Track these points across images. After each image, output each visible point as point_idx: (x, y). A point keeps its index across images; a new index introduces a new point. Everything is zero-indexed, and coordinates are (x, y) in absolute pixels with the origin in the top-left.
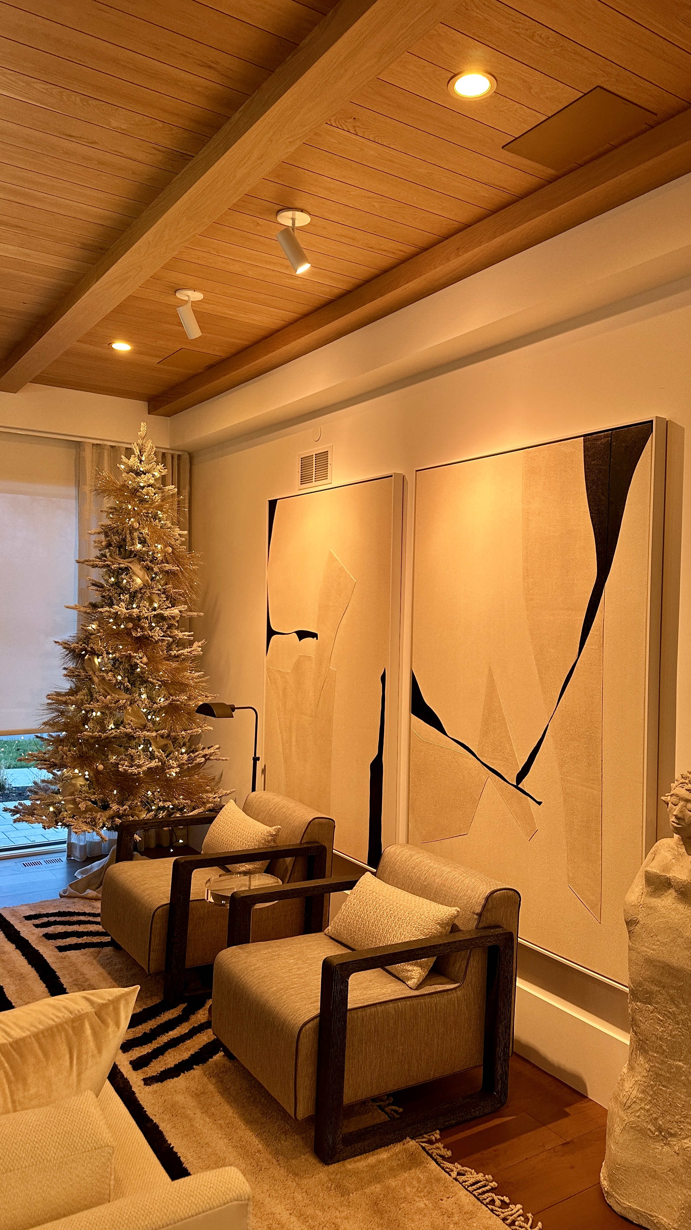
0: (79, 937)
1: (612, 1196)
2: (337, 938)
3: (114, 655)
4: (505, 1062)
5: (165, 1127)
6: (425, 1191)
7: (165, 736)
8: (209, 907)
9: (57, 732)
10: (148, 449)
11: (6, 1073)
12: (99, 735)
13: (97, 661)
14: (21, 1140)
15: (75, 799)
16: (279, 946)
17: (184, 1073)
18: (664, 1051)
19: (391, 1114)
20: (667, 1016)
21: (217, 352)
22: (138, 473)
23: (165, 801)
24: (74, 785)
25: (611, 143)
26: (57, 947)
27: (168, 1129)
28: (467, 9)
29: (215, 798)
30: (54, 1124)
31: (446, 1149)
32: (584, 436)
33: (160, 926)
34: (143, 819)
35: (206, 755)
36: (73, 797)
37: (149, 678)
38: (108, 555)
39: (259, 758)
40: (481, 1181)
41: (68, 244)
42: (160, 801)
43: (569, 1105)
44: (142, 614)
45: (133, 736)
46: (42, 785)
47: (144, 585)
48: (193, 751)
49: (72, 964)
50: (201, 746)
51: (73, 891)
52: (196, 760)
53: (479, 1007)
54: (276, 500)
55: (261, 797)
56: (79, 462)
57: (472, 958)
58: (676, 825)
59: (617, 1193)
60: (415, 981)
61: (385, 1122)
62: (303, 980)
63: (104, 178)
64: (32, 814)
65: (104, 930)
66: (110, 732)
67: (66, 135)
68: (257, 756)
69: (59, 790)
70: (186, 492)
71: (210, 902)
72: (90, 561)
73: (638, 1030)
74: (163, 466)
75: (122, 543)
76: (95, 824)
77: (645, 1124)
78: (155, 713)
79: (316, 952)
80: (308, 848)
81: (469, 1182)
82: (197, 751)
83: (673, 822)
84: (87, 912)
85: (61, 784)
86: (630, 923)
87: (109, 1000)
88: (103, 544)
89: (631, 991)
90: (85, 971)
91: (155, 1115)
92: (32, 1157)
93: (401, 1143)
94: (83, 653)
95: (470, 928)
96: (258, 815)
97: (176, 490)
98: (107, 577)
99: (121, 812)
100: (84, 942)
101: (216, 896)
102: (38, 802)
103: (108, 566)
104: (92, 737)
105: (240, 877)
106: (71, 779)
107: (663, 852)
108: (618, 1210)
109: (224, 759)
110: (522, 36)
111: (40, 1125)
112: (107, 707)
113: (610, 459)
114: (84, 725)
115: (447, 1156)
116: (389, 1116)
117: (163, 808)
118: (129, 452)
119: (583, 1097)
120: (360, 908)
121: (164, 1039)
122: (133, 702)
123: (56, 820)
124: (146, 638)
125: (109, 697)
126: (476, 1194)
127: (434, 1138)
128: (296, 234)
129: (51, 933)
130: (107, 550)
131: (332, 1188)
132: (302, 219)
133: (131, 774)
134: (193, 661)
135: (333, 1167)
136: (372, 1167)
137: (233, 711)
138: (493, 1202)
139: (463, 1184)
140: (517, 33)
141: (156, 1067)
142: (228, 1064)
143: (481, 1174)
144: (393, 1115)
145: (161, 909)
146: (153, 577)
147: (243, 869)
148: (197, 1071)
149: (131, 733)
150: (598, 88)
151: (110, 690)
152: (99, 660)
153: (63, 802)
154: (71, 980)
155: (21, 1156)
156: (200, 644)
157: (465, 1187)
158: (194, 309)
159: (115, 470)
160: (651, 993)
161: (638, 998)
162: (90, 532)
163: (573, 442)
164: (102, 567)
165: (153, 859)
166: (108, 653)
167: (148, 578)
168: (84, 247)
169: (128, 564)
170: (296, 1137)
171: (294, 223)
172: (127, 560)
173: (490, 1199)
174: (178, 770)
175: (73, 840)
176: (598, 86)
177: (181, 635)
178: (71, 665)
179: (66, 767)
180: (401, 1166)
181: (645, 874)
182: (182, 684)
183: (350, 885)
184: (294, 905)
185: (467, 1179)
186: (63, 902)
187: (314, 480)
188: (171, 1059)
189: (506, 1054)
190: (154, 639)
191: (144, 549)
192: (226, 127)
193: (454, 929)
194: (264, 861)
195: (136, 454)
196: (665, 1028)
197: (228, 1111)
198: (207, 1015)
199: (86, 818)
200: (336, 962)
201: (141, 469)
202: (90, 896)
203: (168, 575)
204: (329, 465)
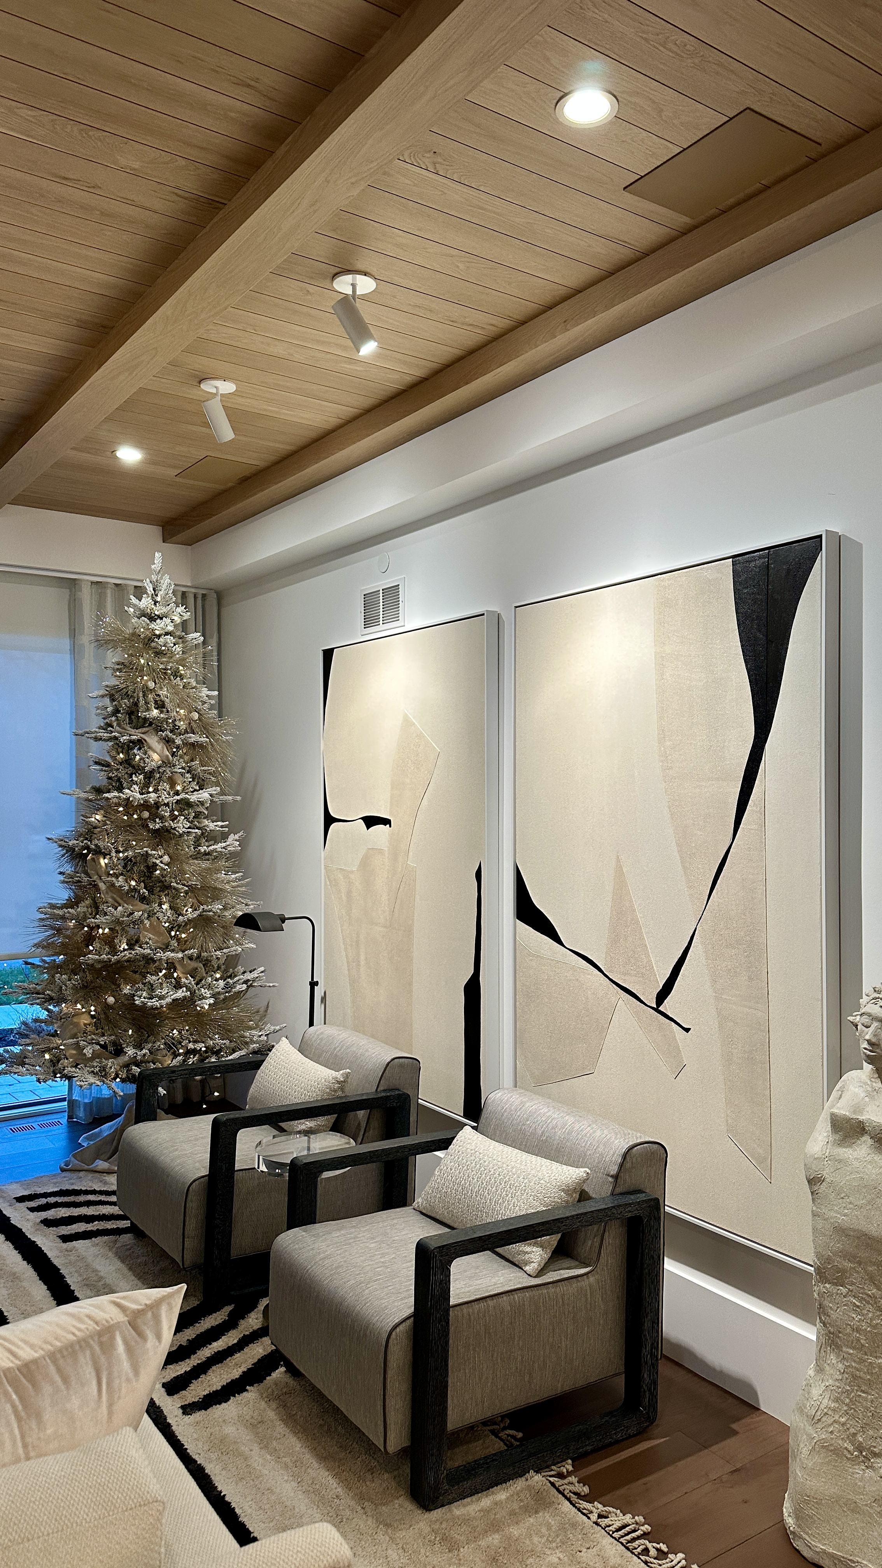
0: (88, 1222)
1: (800, 1537)
2: (429, 1214)
3: (126, 854)
4: (654, 1367)
5: (210, 1469)
6: (558, 1540)
7: (194, 958)
8: (259, 1179)
9: (53, 955)
10: (164, 586)
11: (14, 1406)
12: (109, 959)
13: (103, 862)
14: (41, 1498)
15: (78, 1042)
16: (354, 1226)
17: (235, 1396)
18: (863, 1346)
19: (507, 1441)
20: (865, 1300)
21: (254, 459)
22: (152, 618)
23: (195, 1042)
24: (77, 1025)
25: (763, 182)
26: (59, 1237)
27: (217, 1472)
28: (581, 8)
29: (260, 1036)
30: (84, 1474)
31: (582, 1484)
32: (733, 557)
33: (196, 1206)
34: (168, 1067)
35: (248, 980)
36: (75, 1040)
37: (172, 882)
38: (115, 724)
39: (317, 982)
40: (629, 1525)
41: (62, 322)
42: (190, 1042)
43: (738, 1419)
44: (161, 800)
45: (152, 959)
46: (32, 1025)
47: (163, 762)
48: (231, 975)
49: (82, 1259)
50: (240, 969)
51: (77, 1162)
52: (235, 987)
53: (618, 1298)
54: (333, 649)
55: (322, 1033)
56: (74, 608)
57: (607, 1234)
58: (869, 1053)
59: (807, 1534)
60: (535, 1265)
61: (501, 1452)
62: (389, 1270)
63: (109, 233)
64: (23, 1064)
65: (121, 1213)
66: (123, 954)
67: (60, 177)
68: (315, 980)
69: (56, 1031)
70: (214, 641)
71: (262, 1171)
72: (92, 733)
73: (828, 1320)
74: (185, 608)
75: (133, 709)
76: (105, 1075)
77: (840, 1442)
78: (179, 928)
79: (403, 1233)
80: (387, 1097)
81: (614, 1526)
82: (235, 976)
83: (865, 1049)
84: (98, 1189)
85: (59, 1023)
86: (813, 1181)
87: (146, 1305)
88: (109, 709)
89: (818, 1270)
90: (98, 1268)
91: (200, 1454)
92: (56, 1520)
93: (523, 1479)
94: (85, 851)
95: (604, 1195)
96: (320, 1056)
97: (202, 638)
98: (114, 753)
99: (139, 1058)
100: (95, 1229)
101: (270, 1164)
102: (30, 1048)
103: (116, 738)
104: (99, 961)
105: (300, 1137)
106: (73, 1016)
107: (853, 1089)
108: (809, 1556)
109: (271, 985)
110: (652, 43)
111: (64, 1476)
112: (118, 922)
113: (768, 586)
114: (88, 947)
115: (583, 1494)
116: (505, 1444)
117: (194, 1052)
118: (139, 592)
119: (755, 1409)
120: (460, 1173)
121: (206, 1353)
122: (151, 914)
123: (55, 1069)
124: (168, 831)
125: (120, 908)
126: (624, 1542)
127: (565, 1470)
128: (359, 304)
129: (51, 1218)
130: (113, 718)
131: (436, 1542)
132: (365, 285)
133: (152, 1008)
134: (227, 860)
135: (437, 1514)
136: (486, 1511)
137: (283, 922)
138: (646, 1551)
139: (607, 1529)
140: (646, 39)
141: (197, 1390)
142: (292, 1382)
143: (629, 1516)
144: (511, 1443)
145: (197, 1182)
146: (174, 752)
147: (303, 1127)
148: (251, 1394)
149: (149, 954)
150: (748, 111)
151: (122, 899)
152: (106, 861)
153: (62, 1047)
154: (80, 1279)
155: (41, 1520)
156: (237, 837)
157: (609, 1534)
158: (224, 404)
159: (122, 615)
160: (843, 1271)
161: (826, 1278)
162: (90, 695)
163: (719, 565)
164: (108, 740)
165: (181, 1117)
166: (118, 852)
167: (168, 753)
168: (82, 324)
169: (142, 735)
170: (386, 1476)
171: (354, 291)
172: (140, 730)
173: (642, 1547)
174: (212, 1001)
175: (75, 1097)
176: (748, 108)
177: (211, 825)
178: (68, 869)
179: (65, 1001)
180: (524, 1510)
181: (831, 1116)
182: (216, 888)
183: (445, 1144)
184: (370, 1172)
185: (611, 1523)
186: (65, 1177)
187: (381, 622)
188: (216, 1379)
189: (654, 1357)
190: (178, 831)
191: (162, 716)
192: (269, 164)
193: (584, 1197)
194: (329, 1117)
195: (149, 593)
196: (863, 1315)
197: (295, 1445)
198: (261, 1319)
199: (93, 1067)
200: (433, 1245)
201: (157, 613)
202: (100, 1168)
203: (194, 749)
204: (400, 602)
